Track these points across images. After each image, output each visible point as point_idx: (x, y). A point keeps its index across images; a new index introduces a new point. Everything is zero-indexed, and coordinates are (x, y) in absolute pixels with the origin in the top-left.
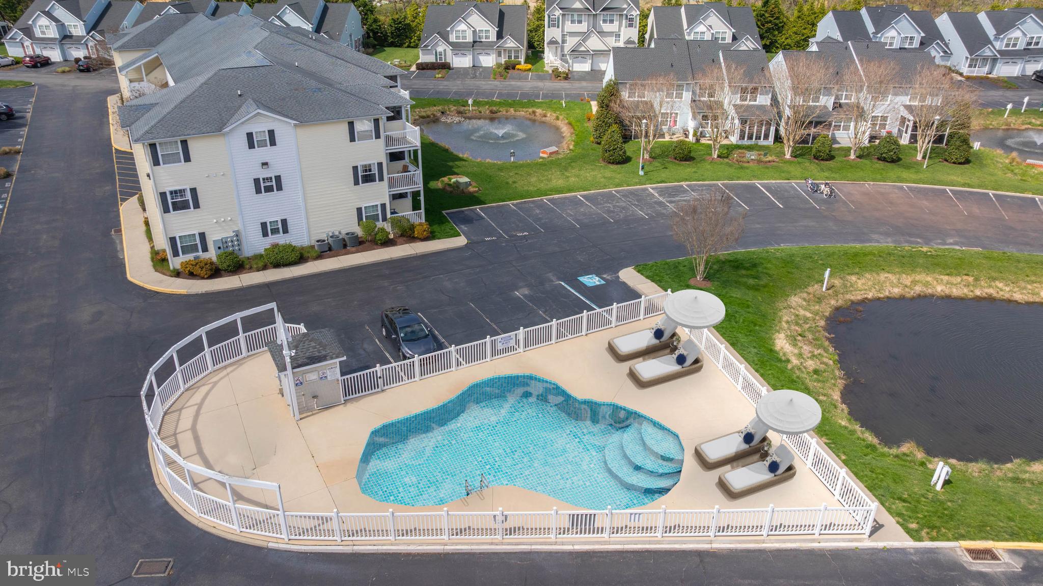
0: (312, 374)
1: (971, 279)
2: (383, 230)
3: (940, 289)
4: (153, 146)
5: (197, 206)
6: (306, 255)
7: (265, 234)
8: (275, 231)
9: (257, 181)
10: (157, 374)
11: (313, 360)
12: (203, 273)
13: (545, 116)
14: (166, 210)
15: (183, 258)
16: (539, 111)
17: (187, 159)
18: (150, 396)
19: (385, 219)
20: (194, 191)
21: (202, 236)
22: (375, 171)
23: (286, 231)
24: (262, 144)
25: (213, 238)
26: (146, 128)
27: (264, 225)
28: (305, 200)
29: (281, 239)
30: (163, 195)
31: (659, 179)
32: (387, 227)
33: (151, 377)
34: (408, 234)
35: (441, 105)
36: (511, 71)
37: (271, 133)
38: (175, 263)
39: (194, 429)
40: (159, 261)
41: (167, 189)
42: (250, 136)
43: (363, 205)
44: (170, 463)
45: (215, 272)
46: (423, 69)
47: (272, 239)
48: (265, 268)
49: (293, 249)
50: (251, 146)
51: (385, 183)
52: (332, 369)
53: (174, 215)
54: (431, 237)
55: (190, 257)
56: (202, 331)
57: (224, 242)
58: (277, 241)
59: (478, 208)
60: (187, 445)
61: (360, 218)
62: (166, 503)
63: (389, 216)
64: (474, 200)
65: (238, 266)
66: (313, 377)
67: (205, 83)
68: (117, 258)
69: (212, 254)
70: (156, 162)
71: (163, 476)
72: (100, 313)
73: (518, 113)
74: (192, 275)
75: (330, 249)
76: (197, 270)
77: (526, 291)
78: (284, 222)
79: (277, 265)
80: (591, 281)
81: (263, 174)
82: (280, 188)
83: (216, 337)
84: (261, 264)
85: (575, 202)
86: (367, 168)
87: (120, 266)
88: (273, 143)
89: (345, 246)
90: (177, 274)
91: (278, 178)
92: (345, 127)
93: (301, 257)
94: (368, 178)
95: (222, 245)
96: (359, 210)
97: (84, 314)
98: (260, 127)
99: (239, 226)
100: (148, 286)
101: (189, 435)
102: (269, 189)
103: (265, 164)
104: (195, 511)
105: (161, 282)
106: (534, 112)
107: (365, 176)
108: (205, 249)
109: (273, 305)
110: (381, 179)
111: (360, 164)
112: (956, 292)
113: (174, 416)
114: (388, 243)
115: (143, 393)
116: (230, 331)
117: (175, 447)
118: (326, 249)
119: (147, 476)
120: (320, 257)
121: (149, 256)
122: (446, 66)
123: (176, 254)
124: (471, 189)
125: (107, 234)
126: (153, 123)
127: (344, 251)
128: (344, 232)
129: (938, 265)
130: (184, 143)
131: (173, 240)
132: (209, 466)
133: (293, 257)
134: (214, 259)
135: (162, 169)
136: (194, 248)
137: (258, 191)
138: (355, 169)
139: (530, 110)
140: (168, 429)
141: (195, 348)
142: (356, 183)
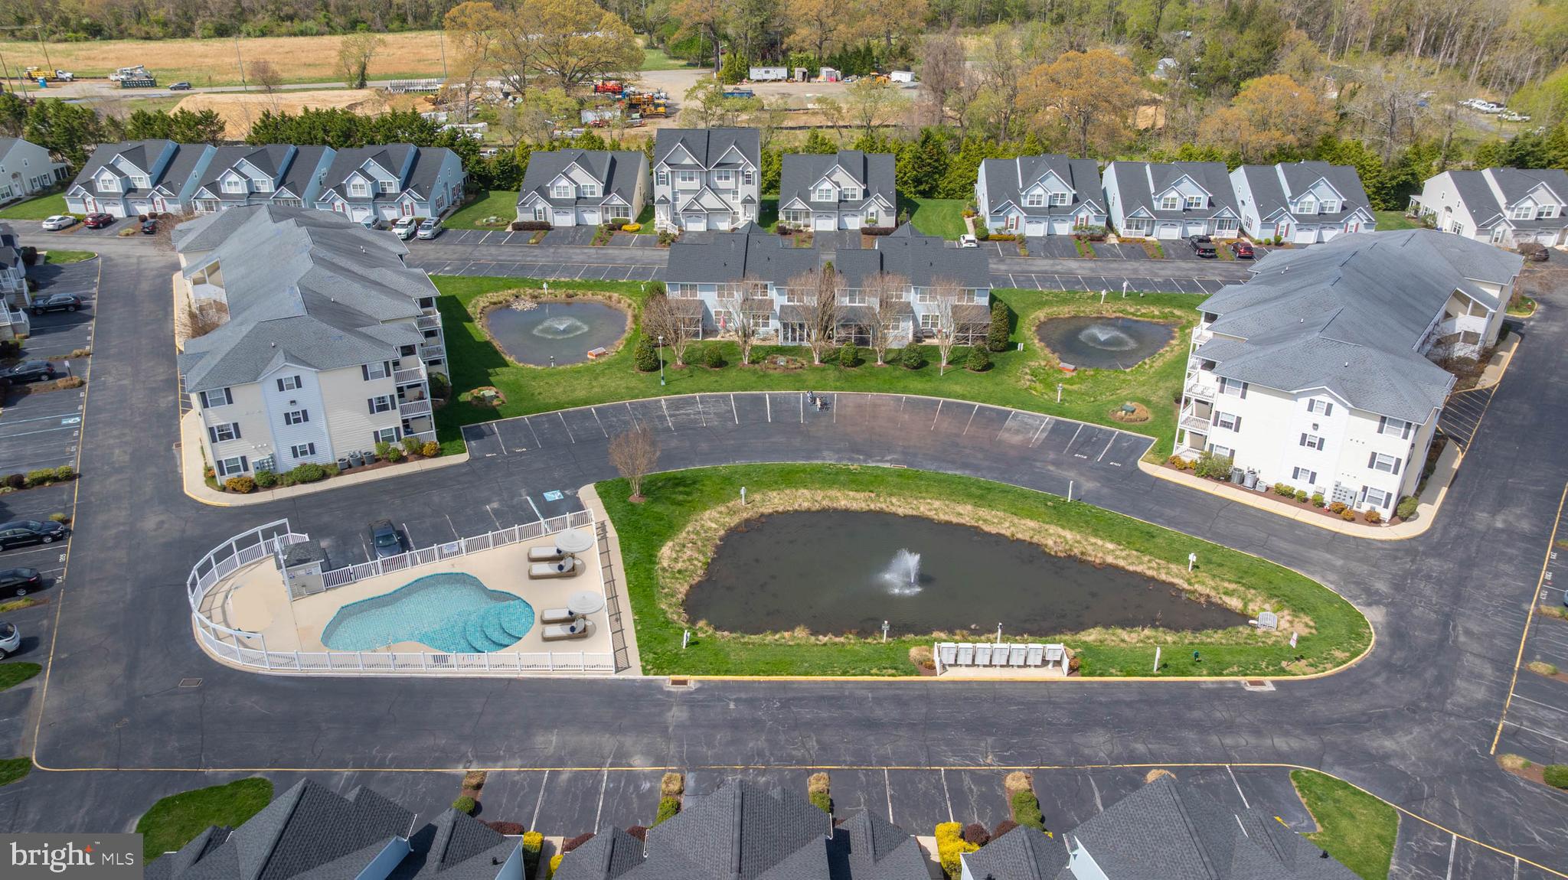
0: (300, 571)
1: (873, 495)
2: (395, 450)
3: (843, 503)
4: (203, 395)
5: (238, 436)
6: (328, 471)
7: (295, 455)
8: (304, 453)
9: (287, 415)
10: (199, 570)
11: (301, 562)
12: (243, 489)
13: (620, 302)
14: (214, 440)
15: (228, 477)
16: (615, 295)
17: (230, 401)
18: (194, 585)
19: (399, 439)
20: (236, 425)
21: (244, 459)
22: (388, 401)
23: (313, 452)
24: (290, 387)
25: (252, 460)
26: (198, 380)
27: (294, 449)
28: (328, 426)
29: (309, 459)
30: (211, 430)
31: (677, 390)
32: (400, 446)
33: (194, 572)
34: (419, 453)
35: (516, 287)
36: (616, 233)
37: (297, 378)
38: (221, 480)
39: (223, 607)
40: (210, 479)
41: (215, 425)
42: (280, 382)
43: (379, 429)
44: (206, 627)
45: (253, 488)
46: (520, 229)
47: (302, 459)
48: (294, 484)
49: (316, 467)
50: (281, 389)
51: (398, 411)
52: (315, 568)
53: (220, 444)
54: (438, 453)
55: (234, 475)
56: (232, 540)
57: (261, 463)
58: (306, 461)
59: (494, 423)
60: (217, 614)
61: (377, 439)
62: (201, 650)
63: (403, 436)
64: (493, 413)
65: (272, 483)
66: (302, 572)
67: (246, 336)
68: (176, 472)
69: (252, 473)
70: (205, 405)
71: (200, 633)
72: (162, 522)
73: (595, 297)
74: (235, 490)
75: (350, 466)
76: (239, 487)
77: (495, 505)
78: (311, 446)
79: (304, 482)
80: (553, 496)
81: (292, 409)
82: (306, 419)
83: (242, 544)
84: (290, 481)
85: (587, 415)
86: (381, 399)
87: (179, 480)
88: (299, 385)
89: (363, 463)
90: (224, 489)
91: (305, 412)
92: (360, 369)
93: (324, 475)
94: (383, 408)
95: (260, 466)
96: (376, 434)
97: (150, 522)
98: (289, 373)
99: (273, 450)
100: (200, 500)
101: (219, 610)
102: (297, 421)
103: (293, 402)
104: (217, 653)
105: (210, 495)
106: (610, 297)
107: (380, 406)
108: (246, 469)
109: (286, 520)
110: (394, 408)
111: (374, 397)
112: (855, 506)
113: (211, 598)
114: (401, 459)
115: (188, 582)
116: (253, 539)
117: (210, 618)
118: (348, 466)
119: (191, 635)
120: (340, 473)
121: (203, 472)
122: (545, 227)
123: (222, 473)
124: (495, 402)
125: (169, 449)
126: (203, 375)
127: (361, 468)
128: (363, 451)
129: (853, 481)
130: (228, 390)
131: (220, 463)
132: (228, 626)
133: (316, 475)
134: (253, 476)
135: (210, 411)
136: (237, 469)
137: (288, 422)
138: (370, 401)
139: (608, 294)
140: (206, 606)
141: (228, 551)
142: (372, 412)
